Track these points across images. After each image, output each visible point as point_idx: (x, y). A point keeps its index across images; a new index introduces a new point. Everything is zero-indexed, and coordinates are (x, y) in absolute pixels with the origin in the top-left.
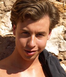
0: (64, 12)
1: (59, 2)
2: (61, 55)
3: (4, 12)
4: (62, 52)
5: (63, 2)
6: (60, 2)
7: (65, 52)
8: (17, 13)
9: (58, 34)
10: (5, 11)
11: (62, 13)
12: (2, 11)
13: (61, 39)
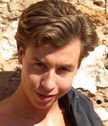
0: (107, 22)
1: (98, 7)
2: (100, 94)
3: (7, 20)
4: (102, 88)
5: (105, 7)
6: (100, 6)
7: (107, 89)
8: (28, 33)
9: (96, 59)
10: (10, 20)
11: (103, 24)
12: (4, 19)
13: (100, 67)
